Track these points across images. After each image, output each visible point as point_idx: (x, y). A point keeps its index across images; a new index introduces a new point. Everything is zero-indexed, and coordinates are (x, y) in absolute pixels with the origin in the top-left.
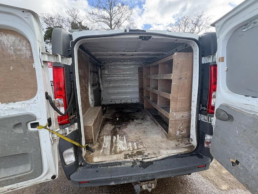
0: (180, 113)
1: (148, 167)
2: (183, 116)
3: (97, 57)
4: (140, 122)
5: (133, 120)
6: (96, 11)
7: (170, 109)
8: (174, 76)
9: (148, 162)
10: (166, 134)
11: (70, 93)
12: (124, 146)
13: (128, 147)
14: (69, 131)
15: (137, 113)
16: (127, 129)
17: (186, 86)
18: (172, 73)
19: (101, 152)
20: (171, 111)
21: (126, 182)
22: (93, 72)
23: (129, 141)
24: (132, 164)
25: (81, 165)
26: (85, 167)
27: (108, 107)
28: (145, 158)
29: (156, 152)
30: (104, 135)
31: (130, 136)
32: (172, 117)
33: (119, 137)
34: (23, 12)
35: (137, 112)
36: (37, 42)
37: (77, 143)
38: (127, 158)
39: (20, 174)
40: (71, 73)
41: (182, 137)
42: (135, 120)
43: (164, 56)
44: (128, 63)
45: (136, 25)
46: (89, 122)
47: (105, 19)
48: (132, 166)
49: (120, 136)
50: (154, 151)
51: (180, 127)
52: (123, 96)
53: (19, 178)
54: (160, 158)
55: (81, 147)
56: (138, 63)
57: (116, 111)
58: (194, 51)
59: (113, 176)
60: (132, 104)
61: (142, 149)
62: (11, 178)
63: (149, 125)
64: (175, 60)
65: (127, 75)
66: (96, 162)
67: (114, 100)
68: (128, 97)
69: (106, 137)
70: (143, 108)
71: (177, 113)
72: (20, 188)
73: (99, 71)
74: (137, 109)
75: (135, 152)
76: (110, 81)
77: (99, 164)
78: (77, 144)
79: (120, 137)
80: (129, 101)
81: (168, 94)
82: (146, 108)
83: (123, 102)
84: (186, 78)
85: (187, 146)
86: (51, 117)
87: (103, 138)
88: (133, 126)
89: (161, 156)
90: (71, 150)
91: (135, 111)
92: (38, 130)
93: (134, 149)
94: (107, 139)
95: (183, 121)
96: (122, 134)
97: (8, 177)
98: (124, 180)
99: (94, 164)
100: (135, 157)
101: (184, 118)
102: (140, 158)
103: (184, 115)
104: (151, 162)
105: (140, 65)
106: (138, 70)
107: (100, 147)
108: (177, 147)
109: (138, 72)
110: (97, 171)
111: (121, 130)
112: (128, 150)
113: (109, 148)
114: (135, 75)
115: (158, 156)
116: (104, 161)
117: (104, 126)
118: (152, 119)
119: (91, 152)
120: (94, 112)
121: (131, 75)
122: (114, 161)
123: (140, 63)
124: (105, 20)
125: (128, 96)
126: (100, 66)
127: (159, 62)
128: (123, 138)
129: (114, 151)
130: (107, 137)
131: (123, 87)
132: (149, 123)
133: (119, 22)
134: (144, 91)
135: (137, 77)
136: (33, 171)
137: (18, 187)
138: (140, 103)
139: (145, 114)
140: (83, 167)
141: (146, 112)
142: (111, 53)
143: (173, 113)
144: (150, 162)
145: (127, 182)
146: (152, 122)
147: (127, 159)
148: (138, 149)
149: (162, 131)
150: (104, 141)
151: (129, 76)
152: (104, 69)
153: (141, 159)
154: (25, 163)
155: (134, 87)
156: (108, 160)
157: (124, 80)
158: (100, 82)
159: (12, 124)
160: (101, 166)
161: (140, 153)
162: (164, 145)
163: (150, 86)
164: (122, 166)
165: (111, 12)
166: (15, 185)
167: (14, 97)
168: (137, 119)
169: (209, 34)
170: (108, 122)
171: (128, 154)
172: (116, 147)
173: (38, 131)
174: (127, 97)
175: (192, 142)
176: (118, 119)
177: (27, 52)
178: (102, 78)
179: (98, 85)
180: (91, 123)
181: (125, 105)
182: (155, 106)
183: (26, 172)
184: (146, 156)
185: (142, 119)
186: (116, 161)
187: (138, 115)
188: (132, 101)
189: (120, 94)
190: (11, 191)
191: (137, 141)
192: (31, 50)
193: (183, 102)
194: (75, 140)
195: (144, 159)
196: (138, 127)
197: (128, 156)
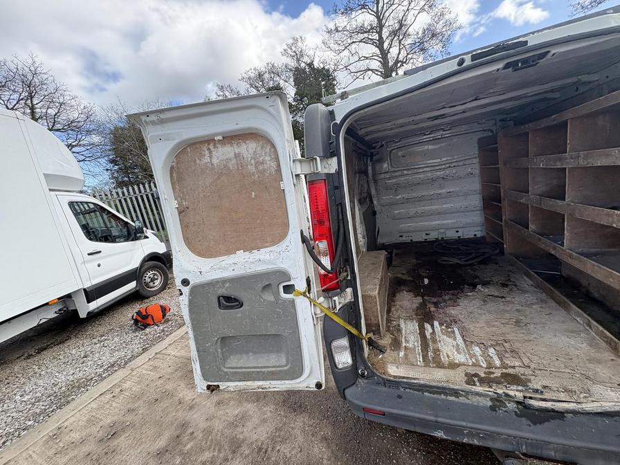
1: (547, 423)
3: (367, 138)
4: (496, 294)
5: (474, 286)
6: (342, 21)
9: (546, 410)
11: (337, 228)
12: (459, 353)
13: (472, 356)
14: (340, 303)
15: (482, 266)
16: (458, 308)
19: (401, 356)
21: (476, 442)
22: (359, 173)
23: (472, 342)
24: (490, 403)
25: (363, 376)
26: (370, 381)
27: (395, 251)
28: (532, 396)
29: (574, 388)
30: (399, 317)
31: (472, 329)
33: (441, 326)
34: (267, 97)
35: (480, 263)
36: (286, 143)
37: (354, 329)
38: (475, 385)
39: (273, 367)
40: (336, 188)
42: (479, 287)
44: (444, 133)
45: (453, 16)
46: (368, 287)
47: (366, 32)
48: (493, 408)
49: (441, 324)
50: (565, 383)
52: (434, 223)
53: (273, 373)
54: (589, 407)
55: (362, 339)
56: (476, 127)
57: (417, 259)
59: (441, 417)
60: (460, 241)
61: (517, 368)
62: (263, 370)
63: (533, 304)
65: (444, 166)
66: (395, 377)
67: (407, 232)
68: (448, 224)
69: (405, 322)
70: (502, 252)
72: (272, 390)
73: (370, 168)
74: (482, 257)
75: (498, 373)
76: (397, 188)
77: (401, 382)
78: (354, 331)
79: (443, 327)
80: (451, 235)
82: (511, 254)
83: (433, 236)
86: (310, 276)
87: (399, 325)
88: (477, 303)
89: (596, 404)
90: (344, 342)
91: (476, 260)
92: (294, 297)
93: (490, 366)
94: (409, 330)
96: (448, 319)
97: (258, 367)
98: (470, 435)
99: (391, 378)
100: (500, 386)
102: (516, 392)
104: (557, 412)
105: (485, 130)
106: (477, 148)
107: (396, 344)
109: (477, 152)
110: (400, 397)
111: (441, 311)
112: (474, 365)
113: (420, 351)
114: (468, 162)
115: (582, 400)
116: (415, 379)
117: (394, 296)
118: (537, 286)
119: (378, 351)
120: (373, 264)
121: (455, 164)
122: (440, 385)
123: (484, 125)
124: (366, 35)
125: (447, 219)
126: (372, 155)
127: (568, 115)
128: (453, 332)
129: (433, 358)
130: (409, 323)
131: (431, 199)
132: (530, 297)
133: (401, 26)
134: (505, 204)
135: (475, 167)
136: (290, 367)
137: (269, 388)
138: (488, 240)
139: (511, 271)
140: (366, 379)
141: (512, 265)
142: (406, 120)
144: (553, 411)
145: (481, 444)
146: (544, 296)
147: (474, 387)
148: (504, 366)
150: (403, 332)
151: (450, 167)
152: (381, 160)
153: (520, 396)
154: (278, 350)
155: (466, 194)
156: (421, 376)
157: (433, 180)
158: (373, 192)
159: (260, 286)
160: (406, 388)
161: (514, 379)
162: (603, 372)
163: (530, 189)
164: (462, 399)
165: (380, 9)
166: (268, 382)
167: (258, 241)
168: (485, 284)
170: (402, 288)
171: (476, 375)
172: (437, 351)
173: (293, 300)
174: (443, 224)
176: (426, 281)
177: (272, 164)
178: (376, 182)
179: (368, 200)
180: (373, 290)
181: (440, 244)
182: (554, 248)
183: (279, 366)
184: (536, 391)
185: (504, 285)
186: (445, 385)
187: (486, 272)
188: (460, 234)
189: (423, 216)
190: (261, 390)
191: (498, 344)
192: (277, 159)
194: (350, 323)
195: (531, 398)
196: (491, 306)
197: (476, 379)
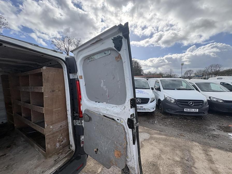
0: (58, 124)
2: (61, 127)
7: (44, 124)
8: (45, 89)
10: (43, 153)
17: (60, 97)
18: (43, 86)
20: (46, 125)
32: (49, 131)
41: (63, 147)
43: (39, 67)
51: (59, 138)
58: (63, 67)
64: (45, 74)
70: (14, 128)
71: (54, 125)
81: (41, 107)
82: (17, 129)
84: (59, 91)
85: (67, 154)
95: (62, 131)
101: (62, 128)
103: (62, 124)
108: (56, 162)
127: (29, 73)
134: (13, 106)
143: (49, 127)
149: (39, 151)
162: (39, 170)
163: (21, 99)
169: (72, 57)
175: (72, 148)
182: (29, 123)
193: (60, 112)
